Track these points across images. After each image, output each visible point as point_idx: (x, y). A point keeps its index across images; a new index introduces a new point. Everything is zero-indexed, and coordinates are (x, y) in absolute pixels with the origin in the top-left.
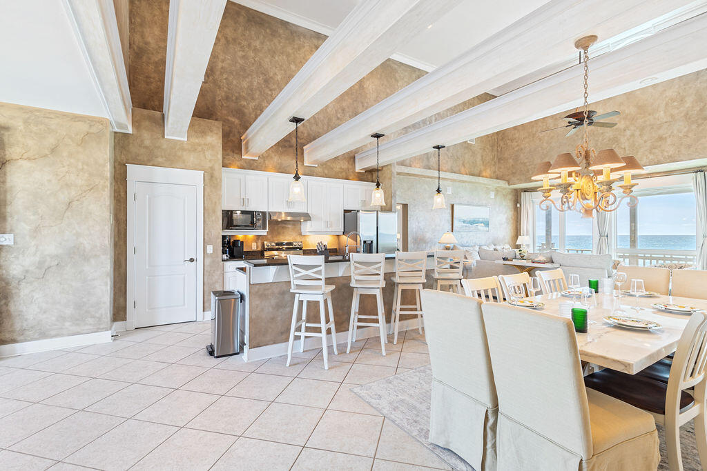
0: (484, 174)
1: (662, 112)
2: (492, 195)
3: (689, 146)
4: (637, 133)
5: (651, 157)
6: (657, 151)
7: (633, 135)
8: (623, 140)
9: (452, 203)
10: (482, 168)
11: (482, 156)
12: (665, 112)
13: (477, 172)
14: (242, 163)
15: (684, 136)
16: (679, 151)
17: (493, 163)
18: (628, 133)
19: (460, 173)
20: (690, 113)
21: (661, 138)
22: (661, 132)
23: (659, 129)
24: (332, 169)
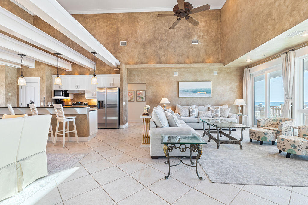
0: (207, 61)
2: (216, 74)
6: (295, 12)
9: (178, 81)
10: (205, 57)
11: (205, 50)
13: (200, 60)
14: (66, 73)
17: (217, 53)
19: (185, 63)
24: (103, 70)
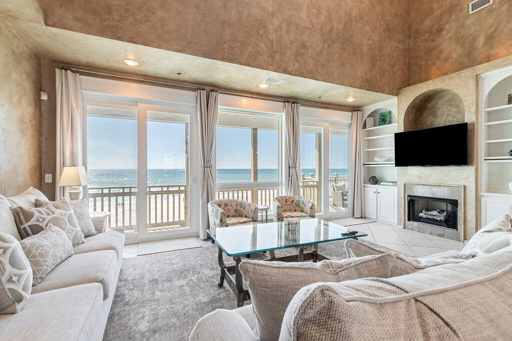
1: (305, 14)
3: (323, 66)
4: (284, 27)
5: (297, 65)
7: (280, 28)
8: (271, 28)
12: (307, 16)
15: (320, 52)
16: (316, 68)
18: (276, 22)
20: (324, 29)
21: (304, 46)
22: (305, 37)
23: (303, 32)
